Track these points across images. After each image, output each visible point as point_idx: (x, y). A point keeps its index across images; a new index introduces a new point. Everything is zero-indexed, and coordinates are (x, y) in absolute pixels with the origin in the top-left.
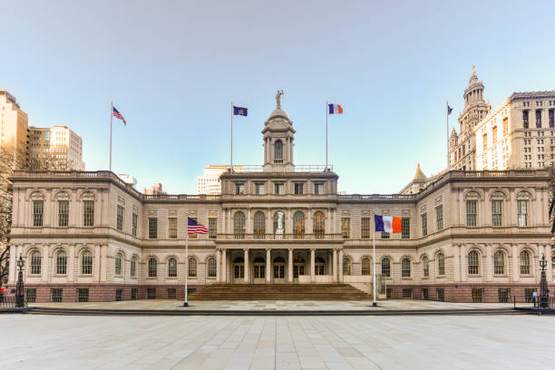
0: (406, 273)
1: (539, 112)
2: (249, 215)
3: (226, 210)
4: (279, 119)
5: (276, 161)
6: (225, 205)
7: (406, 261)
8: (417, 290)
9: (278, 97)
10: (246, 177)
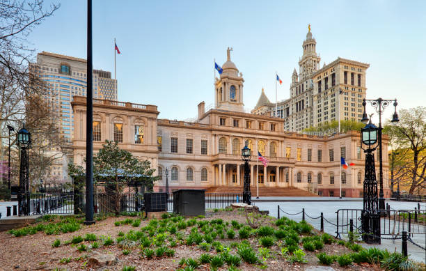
0: (320, 181)
1: (352, 74)
2: (230, 141)
3: (215, 135)
4: (234, 71)
5: (232, 100)
6: (214, 132)
7: (320, 175)
8: (325, 191)
9: (229, 51)
10: (229, 115)
